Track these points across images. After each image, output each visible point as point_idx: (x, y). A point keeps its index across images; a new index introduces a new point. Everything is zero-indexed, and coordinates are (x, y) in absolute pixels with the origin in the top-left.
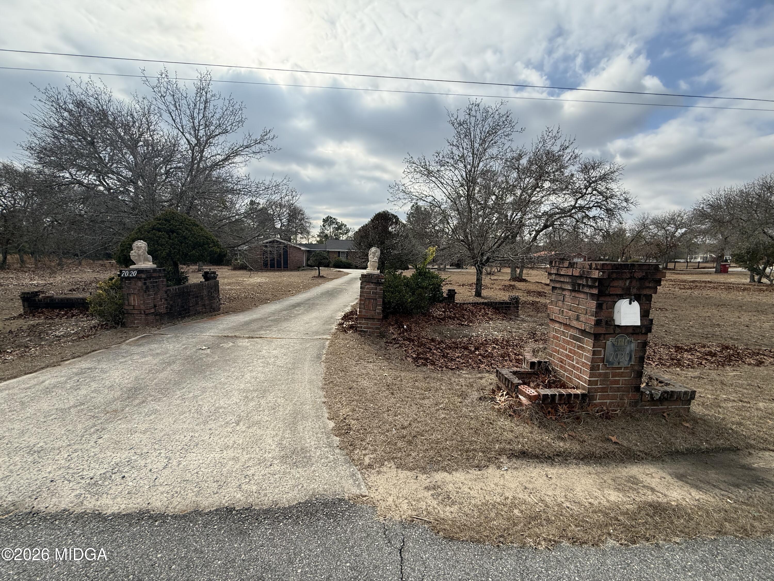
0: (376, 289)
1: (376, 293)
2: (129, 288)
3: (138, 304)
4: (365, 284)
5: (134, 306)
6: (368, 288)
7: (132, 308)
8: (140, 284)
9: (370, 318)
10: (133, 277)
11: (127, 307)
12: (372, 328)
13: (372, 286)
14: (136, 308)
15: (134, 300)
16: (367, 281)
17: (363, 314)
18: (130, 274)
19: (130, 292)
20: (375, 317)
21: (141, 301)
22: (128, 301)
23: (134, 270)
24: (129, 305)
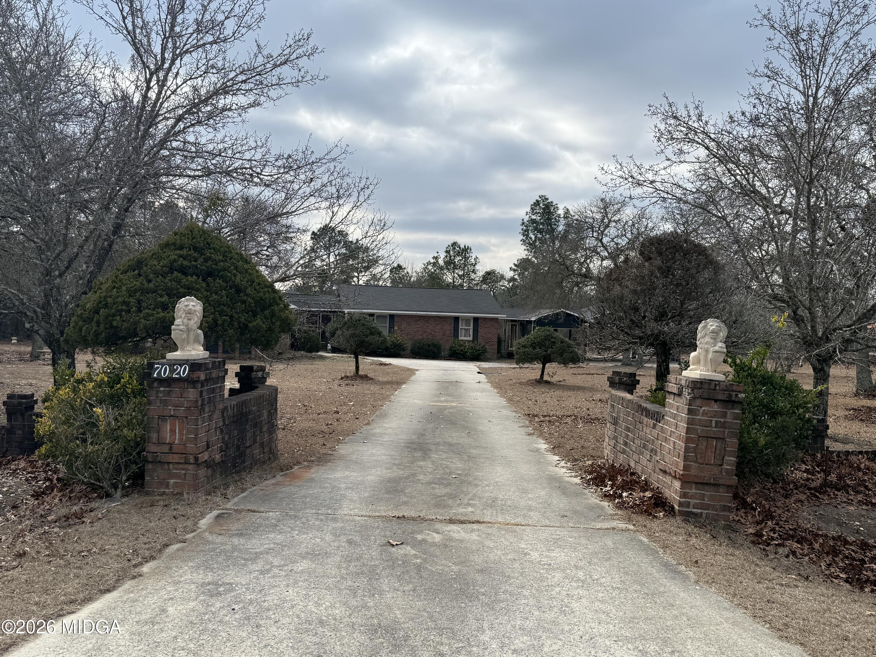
0: (724, 415)
1: (723, 425)
2: (165, 403)
3: (181, 439)
4: (698, 402)
5: (171, 445)
6: (705, 414)
7: (166, 449)
8: (192, 394)
9: (706, 484)
10: (180, 379)
11: (152, 448)
12: (714, 508)
13: (716, 407)
14: (175, 449)
15: (173, 431)
16: (705, 395)
17: (693, 472)
18: (172, 371)
19: (166, 413)
20: (721, 482)
21: (189, 433)
22: (158, 432)
23: (181, 362)
24: (160, 443)
